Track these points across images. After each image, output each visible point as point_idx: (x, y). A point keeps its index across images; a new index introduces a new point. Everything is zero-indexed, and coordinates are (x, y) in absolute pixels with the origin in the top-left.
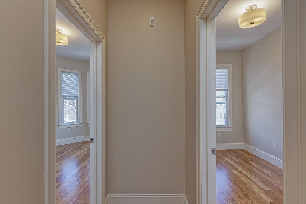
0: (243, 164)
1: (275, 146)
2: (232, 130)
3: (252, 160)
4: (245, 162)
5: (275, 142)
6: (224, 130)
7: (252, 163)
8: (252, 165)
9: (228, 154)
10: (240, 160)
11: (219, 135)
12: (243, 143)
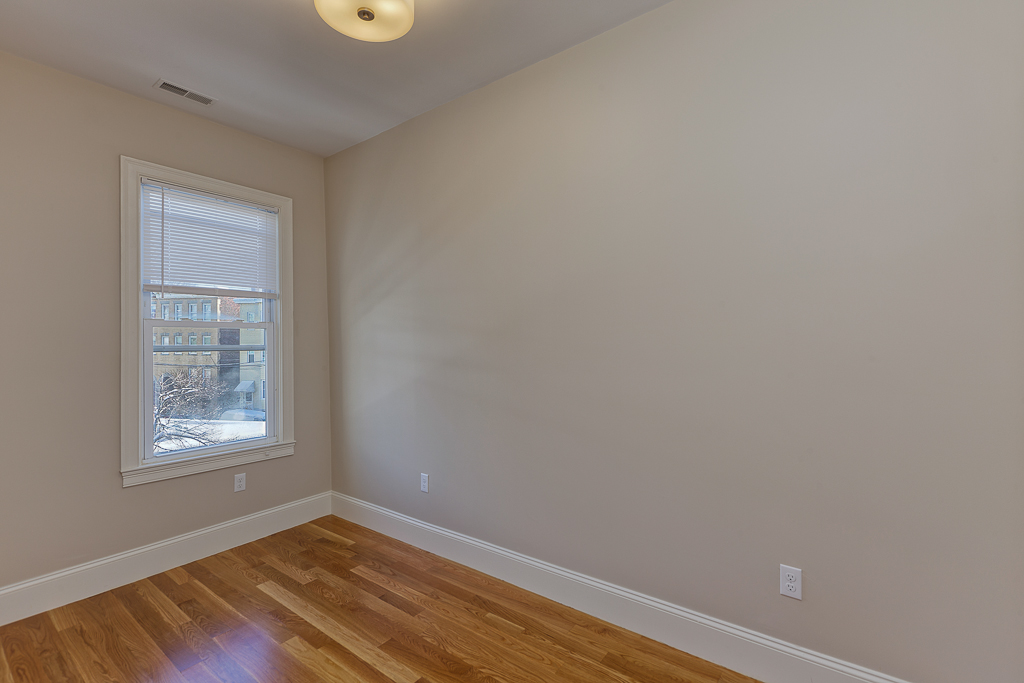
0: (330, 588)
1: (424, 487)
2: (291, 451)
3: (359, 554)
4: (333, 573)
5: (424, 475)
6: (260, 457)
7: (360, 570)
8: (359, 581)
9: (272, 560)
10: (317, 569)
11: (236, 484)
12: (329, 493)
